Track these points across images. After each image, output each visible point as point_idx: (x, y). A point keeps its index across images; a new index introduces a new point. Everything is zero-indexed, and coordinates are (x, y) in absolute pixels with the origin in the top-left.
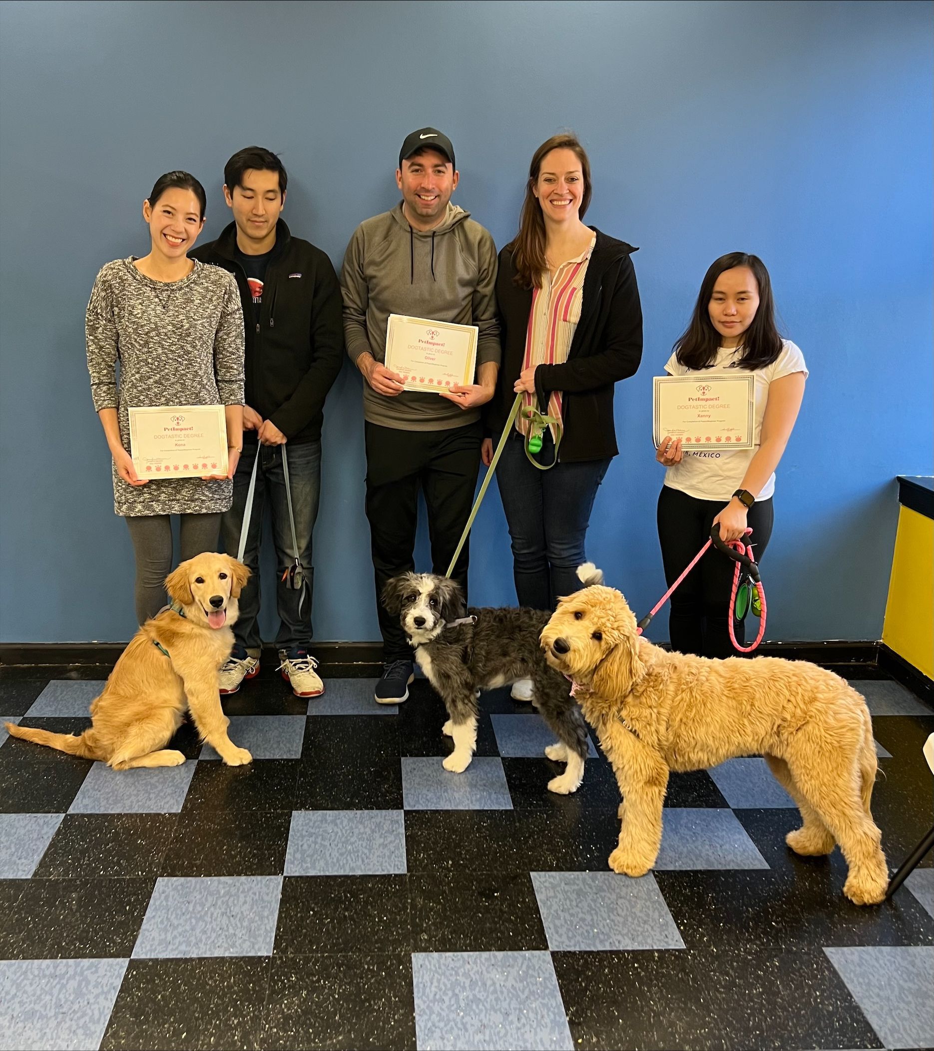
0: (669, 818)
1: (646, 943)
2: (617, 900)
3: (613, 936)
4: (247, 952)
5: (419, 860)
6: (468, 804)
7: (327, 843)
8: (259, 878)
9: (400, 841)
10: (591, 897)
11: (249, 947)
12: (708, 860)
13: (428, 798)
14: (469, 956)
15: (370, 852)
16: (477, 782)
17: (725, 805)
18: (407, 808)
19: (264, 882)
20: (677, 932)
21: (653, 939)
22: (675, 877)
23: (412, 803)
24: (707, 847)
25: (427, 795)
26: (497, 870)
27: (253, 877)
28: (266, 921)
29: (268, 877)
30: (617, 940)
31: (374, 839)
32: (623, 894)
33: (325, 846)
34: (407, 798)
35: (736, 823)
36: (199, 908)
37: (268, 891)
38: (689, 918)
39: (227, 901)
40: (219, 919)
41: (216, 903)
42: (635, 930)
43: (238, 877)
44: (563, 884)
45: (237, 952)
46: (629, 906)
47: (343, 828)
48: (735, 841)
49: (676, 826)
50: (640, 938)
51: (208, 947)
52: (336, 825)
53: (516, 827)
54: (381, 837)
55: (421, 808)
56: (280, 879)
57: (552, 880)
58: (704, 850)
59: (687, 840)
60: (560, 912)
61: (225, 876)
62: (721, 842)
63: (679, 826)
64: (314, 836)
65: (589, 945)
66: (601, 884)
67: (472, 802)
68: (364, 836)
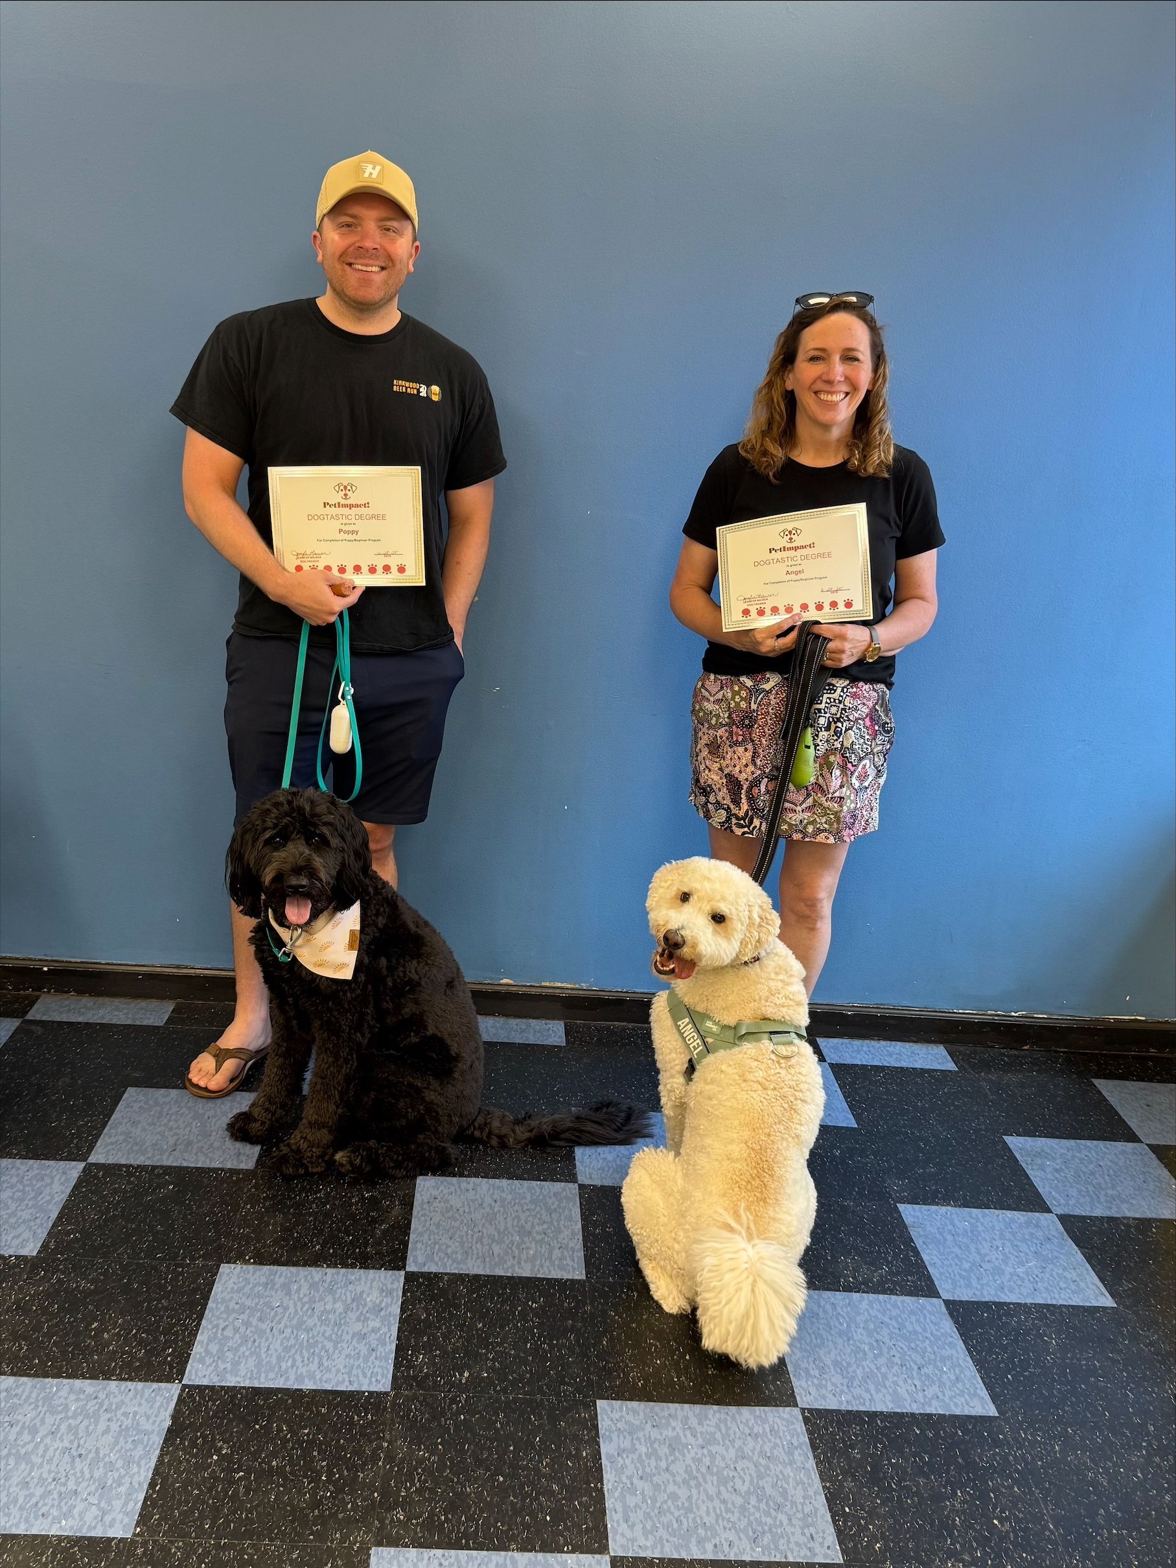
0: (839, 1310)
1: (777, 1548)
2: (736, 1462)
3: (719, 1530)
4: (90, 1528)
5: (414, 1367)
6: (513, 1266)
7: (264, 1326)
8: (140, 1385)
9: (389, 1330)
10: (693, 1453)
11: (95, 1518)
12: (896, 1396)
13: (449, 1251)
14: (470, 1558)
15: (335, 1348)
16: (533, 1226)
17: (930, 1291)
18: (411, 1267)
19: (146, 1395)
20: (831, 1529)
21: (789, 1541)
22: (838, 1422)
23: (421, 1259)
24: (896, 1368)
25: (448, 1247)
26: (543, 1394)
27: (129, 1383)
28: (136, 1469)
29: (155, 1385)
30: (726, 1540)
31: (347, 1323)
32: (745, 1448)
33: (261, 1333)
34: (415, 1249)
35: (948, 1326)
36: (26, 1437)
37: (149, 1412)
38: (854, 1504)
39: (77, 1427)
40: (55, 1461)
41: (58, 1429)
42: (760, 1523)
43: (106, 1382)
44: (648, 1427)
45: (71, 1528)
46: (754, 1476)
47: (300, 1299)
48: (943, 1360)
49: (849, 1326)
50: (767, 1539)
51: (25, 1514)
52: (289, 1293)
53: (585, 1312)
54: (358, 1320)
55: (434, 1269)
56: (173, 1390)
57: (630, 1418)
58: (890, 1376)
59: (865, 1354)
60: (635, 1481)
61: (84, 1378)
62: (919, 1360)
63: (853, 1326)
64: (248, 1312)
65: (677, 1548)
66: (712, 1429)
67: (519, 1263)
68: (330, 1316)
